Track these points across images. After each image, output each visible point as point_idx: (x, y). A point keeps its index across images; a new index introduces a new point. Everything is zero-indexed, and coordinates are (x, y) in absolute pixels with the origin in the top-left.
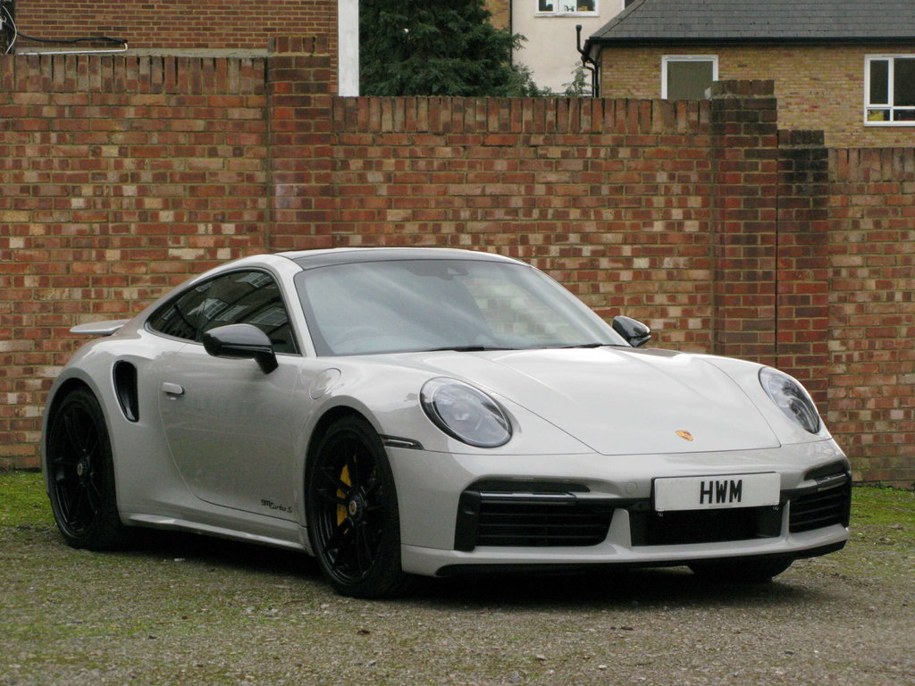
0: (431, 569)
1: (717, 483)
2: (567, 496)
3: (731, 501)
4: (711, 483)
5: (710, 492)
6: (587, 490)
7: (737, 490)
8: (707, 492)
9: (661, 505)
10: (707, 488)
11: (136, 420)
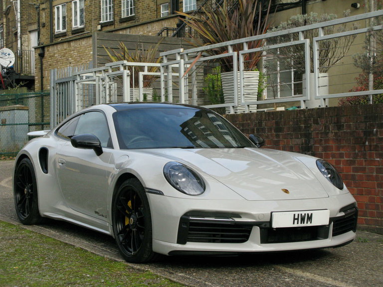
0: (166, 252)
1: (301, 214)
2: (231, 220)
3: (307, 223)
4: (298, 215)
5: (298, 219)
6: (240, 217)
7: (310, 218)
8: (296, 219)
9: (275, 225)
10: (296, 217)
11: (47, 173)
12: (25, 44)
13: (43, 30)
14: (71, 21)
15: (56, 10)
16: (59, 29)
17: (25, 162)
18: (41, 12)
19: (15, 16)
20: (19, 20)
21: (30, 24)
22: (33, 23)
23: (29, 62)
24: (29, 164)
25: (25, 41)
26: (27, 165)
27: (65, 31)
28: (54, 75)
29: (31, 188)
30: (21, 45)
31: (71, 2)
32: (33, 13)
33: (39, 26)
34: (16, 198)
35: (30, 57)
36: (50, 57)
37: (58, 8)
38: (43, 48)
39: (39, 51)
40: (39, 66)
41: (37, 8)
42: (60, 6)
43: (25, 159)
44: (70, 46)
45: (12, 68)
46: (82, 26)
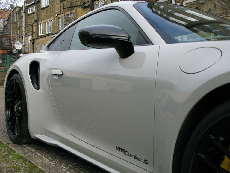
11: (38, 88)
12: (27, 41)
13: (34, 35)
14: (46, 30)
15: (39, 26)
16: (41, 34)
17: (15, 78)
18: (33, 27)
19: (22, 29)
20: (24, 30)
21: (29, 32)
22: (30, 32)
23: (28, 48)
24: (19, 80)
25: (26, 39)
26: (17, 81)
27: (43, 34)
28: (39, 48)
29: (21, 105)
30: (25, 41)
31: (46, 22)
32: (30, 28)
33: (32, 33)
34: (6, 115)
35: (28, 46)
36: (37, 44)
37: (40, 25)
38: (34, 40)
39: (32, 41)
40: (32, 48)
41: (31, 25)
42: (41, 24)
43: (16, 75)
44: (46, 39)
45: (20, 50)
46: (51, 32)
